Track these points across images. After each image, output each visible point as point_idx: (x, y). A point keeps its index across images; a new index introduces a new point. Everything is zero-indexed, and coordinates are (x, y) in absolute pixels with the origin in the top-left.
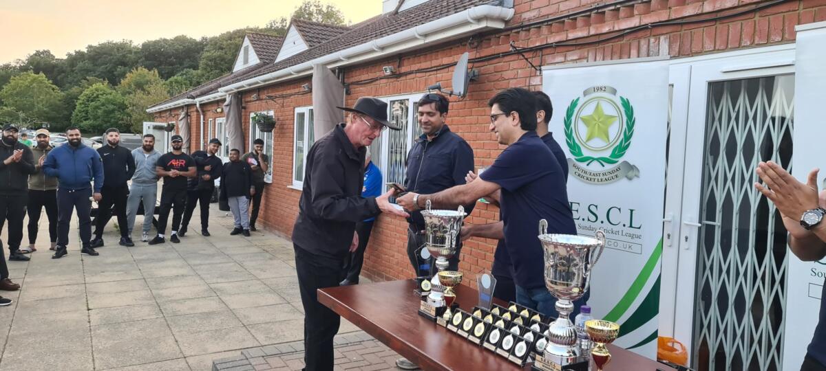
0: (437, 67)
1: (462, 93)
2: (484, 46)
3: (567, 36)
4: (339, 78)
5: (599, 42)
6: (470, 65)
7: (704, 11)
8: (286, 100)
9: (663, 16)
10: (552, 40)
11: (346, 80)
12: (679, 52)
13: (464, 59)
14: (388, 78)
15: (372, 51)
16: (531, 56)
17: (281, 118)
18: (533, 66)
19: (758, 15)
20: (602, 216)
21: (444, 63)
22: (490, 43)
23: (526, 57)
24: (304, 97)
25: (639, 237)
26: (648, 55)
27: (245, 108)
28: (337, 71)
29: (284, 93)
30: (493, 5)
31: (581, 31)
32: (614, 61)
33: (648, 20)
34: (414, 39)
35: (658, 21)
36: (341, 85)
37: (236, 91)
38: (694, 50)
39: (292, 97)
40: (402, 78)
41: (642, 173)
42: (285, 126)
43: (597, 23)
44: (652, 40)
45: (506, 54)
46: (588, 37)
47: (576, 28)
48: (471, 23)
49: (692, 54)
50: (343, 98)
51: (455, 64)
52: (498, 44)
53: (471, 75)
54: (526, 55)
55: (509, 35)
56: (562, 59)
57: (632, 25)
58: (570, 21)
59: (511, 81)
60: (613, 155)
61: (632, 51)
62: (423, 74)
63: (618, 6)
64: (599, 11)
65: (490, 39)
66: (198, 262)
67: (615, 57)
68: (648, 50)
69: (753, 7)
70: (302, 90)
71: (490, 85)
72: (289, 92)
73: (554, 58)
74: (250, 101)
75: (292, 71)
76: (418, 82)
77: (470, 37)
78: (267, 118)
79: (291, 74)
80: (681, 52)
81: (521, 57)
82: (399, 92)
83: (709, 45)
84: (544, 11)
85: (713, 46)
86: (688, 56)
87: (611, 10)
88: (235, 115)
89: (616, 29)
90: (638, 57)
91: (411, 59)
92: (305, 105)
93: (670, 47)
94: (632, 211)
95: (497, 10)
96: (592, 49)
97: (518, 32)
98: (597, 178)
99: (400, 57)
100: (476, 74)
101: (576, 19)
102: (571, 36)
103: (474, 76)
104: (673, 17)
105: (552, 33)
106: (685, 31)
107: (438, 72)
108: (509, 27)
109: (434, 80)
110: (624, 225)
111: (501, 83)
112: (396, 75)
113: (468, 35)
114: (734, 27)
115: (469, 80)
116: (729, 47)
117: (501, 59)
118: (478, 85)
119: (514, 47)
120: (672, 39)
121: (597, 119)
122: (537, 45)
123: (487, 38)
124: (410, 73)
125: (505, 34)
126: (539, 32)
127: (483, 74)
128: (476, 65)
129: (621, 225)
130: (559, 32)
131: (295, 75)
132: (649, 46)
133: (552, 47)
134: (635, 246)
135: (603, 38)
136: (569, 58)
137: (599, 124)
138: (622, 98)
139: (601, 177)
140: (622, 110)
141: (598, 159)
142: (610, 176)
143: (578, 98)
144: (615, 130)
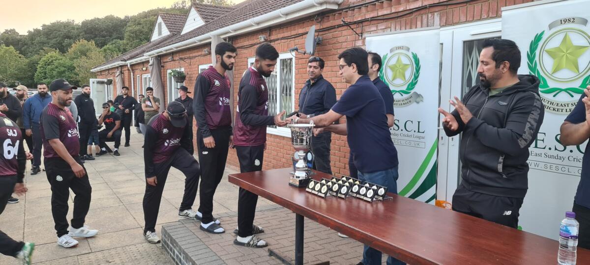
0: (296, 35)
1: (312, 52)
2: (325, 21)
3: (378, 14)
5: (398, 17)
6: (317, 34)
8: (192, 61)
10: (368, 16)
12: (446, 22)
13: (312, 29)
15: (251, 26)
16: (355, 27)
17: (189, 73)
18: (356, 34)
20: (402, 126)
21: (299, 33)
22: (329, 19)
23: (352, 28)
24: (206, 58)
25: (423, 138)
26: (428, 26)
27: (163, 67)
28: (227, 39)
29: (191, 55)
31: (386, 10)
32: (407, 30)
33: (427, 2)
34: (279, 17)
35: (432, 3)
37: (157, 55)
38: (454, 21)
39: (197, 58)
41: (425, 100)
42: (192, 78)
43: (396, 5)
44: (430, 15)
45: (339, 26)
46: (391, 14)
47: (383, 8)
48: (316, 6)
49: (453, 24)
51: (307, 33)
52: (334, 19)
53: (317, 40)
54: (352, 26)
55: (341, 13)
56: (375, 29)
57: (418, 6)
58: (379, 4)
59: (343, 44)
60: (408, 89)
61: (418, 23)
62: (286, 40)
65: (329, 16)
67: (408, 27)
68: (428, 22)
70: (203, 53)
71: (329, 47)
72: (194, 55)
73: (370, 28)
74: (167, 62)
75: (196, 40)
76: (283, 46)
77: (316, 15)
78: (180, 73)
79: (195, 42)
81: (349, 28)
83: (463, 19)
85: (465, 19)
86: (451, 25)
88: (157, 72)
89: (408, 8)
90: (422, 27)
91: (277, 31)
92: (206, 64)
93: (440, 19)
94: (419, 122)
96: (393, 22)
97: (347, 11)
98: (398, 103)
99: (270, 29)
100: (320, 39)
101: (383, 2)
102: (380, 13)
103: (319, 41)
104: (441, 1)
105: (368, 12)
106: (449, 9)
107: (296, 39)
108: (341, 8)
109: (293, 44)
110: (415, 131)
111: (337, 45)
113: (315, 14)
114: (477, 7)
115: (316, 43)
116: (475, 19)
117: (336, 29)
118: (322, 47)
119: (343, 22)
120: (441, 15)
121: (398, 66)
122: (359, 19)
123: (327, 15)
124: (278, 40)
125: (339, 12)
126: (360, 11)
127: (325, 40)
128: (320, 33)
129: (413, 131)
130: (372, 11)
131: (199, 43)
132: (428, 19)
133: (368, 21)
134: (420, 144)
135: (400, 14)
136: (379, 28)
137: (399, 70)
138: (413, 53)
139: (401, 102)
140: (413, 60)
141: (399, 92)
142: (406, 101)
143: (387, 54)
144: (409, 74)
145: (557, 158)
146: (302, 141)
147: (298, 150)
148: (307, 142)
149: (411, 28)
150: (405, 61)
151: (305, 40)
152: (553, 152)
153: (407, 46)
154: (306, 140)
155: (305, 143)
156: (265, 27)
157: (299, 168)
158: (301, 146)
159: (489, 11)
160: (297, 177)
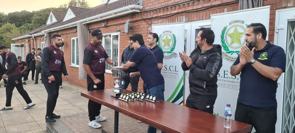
0: (120, 24)
1: (127, 32)
2: (134, 17)
3: (158, 15)
4: (86, 27)
6: (130, 24)
7: (194, 9)
8: (68, 35)
9: (183, 10)
10: (154, 16)
11: (89, 28)
12: (188, 20)
13: (128, 21)
14: (104, 27)
15: (98, 18)
16: (148, 21)
17: (66, 41)
18: (148, 24)
19: (207, 10)
20: (168, 69)
21: (122, 23)
24: (74, 34)
25: (178, 74)
26: (180, 22)
28: (86, 25)
29: (67, 32)
30: (136, 5)
31: (162, 13)
32: (171, 23)
33: (180, 11)
34: (111, 15)
35: (182, 11)
36: (87, 30)
37: (49, 32)
39: (70, 34)
40: (108, 28)
42: (68, 44)
43: (166, 11)
44: (181, 17)
45: (141, 20)
46: (164, 15)
47: (160, 13)
48: (129, 10)
49: (192, 21)
50: (88, 34)
51: (125, 23)
52: (138, 17)
53: (130, 27)
54: (146, 21)
55: (141, 14)
56: (157, 22)
57: (176, 12)
59: (143, 29)
60: (171, 51)
61: (176, 20)
62: (116, 26)
63: (172, 6)
64: (167, 7)
65: (136, 15)
66: (37, 93)
67: (172, 22)
68: (180, 20)
69: (206, 8)
70: (74, 31)
71: (136, 30)
72: (69, 32)
73: (155, 22)
75: (70, 25)
76: (114, 29)
77: (129, 14)
80: (189, 21)
81: (145, 21)
82: (108, 32)
84: (152, 7)
85: (196, 19)
86: (190, 21)
87: (170, 7)
88: (48, 40)
89: (172, 13)
90: (178, 22)
91: (111, 21)
92: (75, 37)
93: (186, 19)
94: (176, 66)
95: (137, 6)
96: (165, 19)
97: (144, 13)
98: (167, 57)
99: (107, 20)
101: (160, 10)
102: (159, 15)
103: (131, 27)
104: (186, 10)
105: (154, 14)
106: (189, 14)
107: (120, 25)
108: (141, 12)
109: (118, 28)
111: (140, 29)
112: (106, 26)
114: (201, 13)
115: (129, 28)
116: (200, 19)
117: (139, 22)
118: (133, 30)
119: (142, 18)
120: (186, 16)
121: (166, 40)
122: (150, 17)
123: (135, 15)
124: (111, 26)
125: (140, 14)
126: (150, 13)
127: (134, 26)
128: (132, 23)
129: (173, 71)
130: (156, 13)
131: (71, 26)
132: (180, 18)
133: (154, 18)
134: (176, 77)
135: (168, 16)
136: (159, 22)
137: (167, 42)
138: (173, 34)
139: (168, 57)
140: (173, 37)
141: (167, 52)
142: (170, 57)
143: (162, 34)
144: (171, 43)
145: (233, 82)
146: (117, 75)
147: (115, 79)
148: (120, 75)
149: (173, 22)
150: (169, 38)
151: (124, 27)
152: (231, 80)
153: (170, 30)
154: (120, 74)
155: (119, 76)
156: (104, 19)
157: (116, 88)
158: (117, 77)
159: (206, 16)
160: (115, 92)
